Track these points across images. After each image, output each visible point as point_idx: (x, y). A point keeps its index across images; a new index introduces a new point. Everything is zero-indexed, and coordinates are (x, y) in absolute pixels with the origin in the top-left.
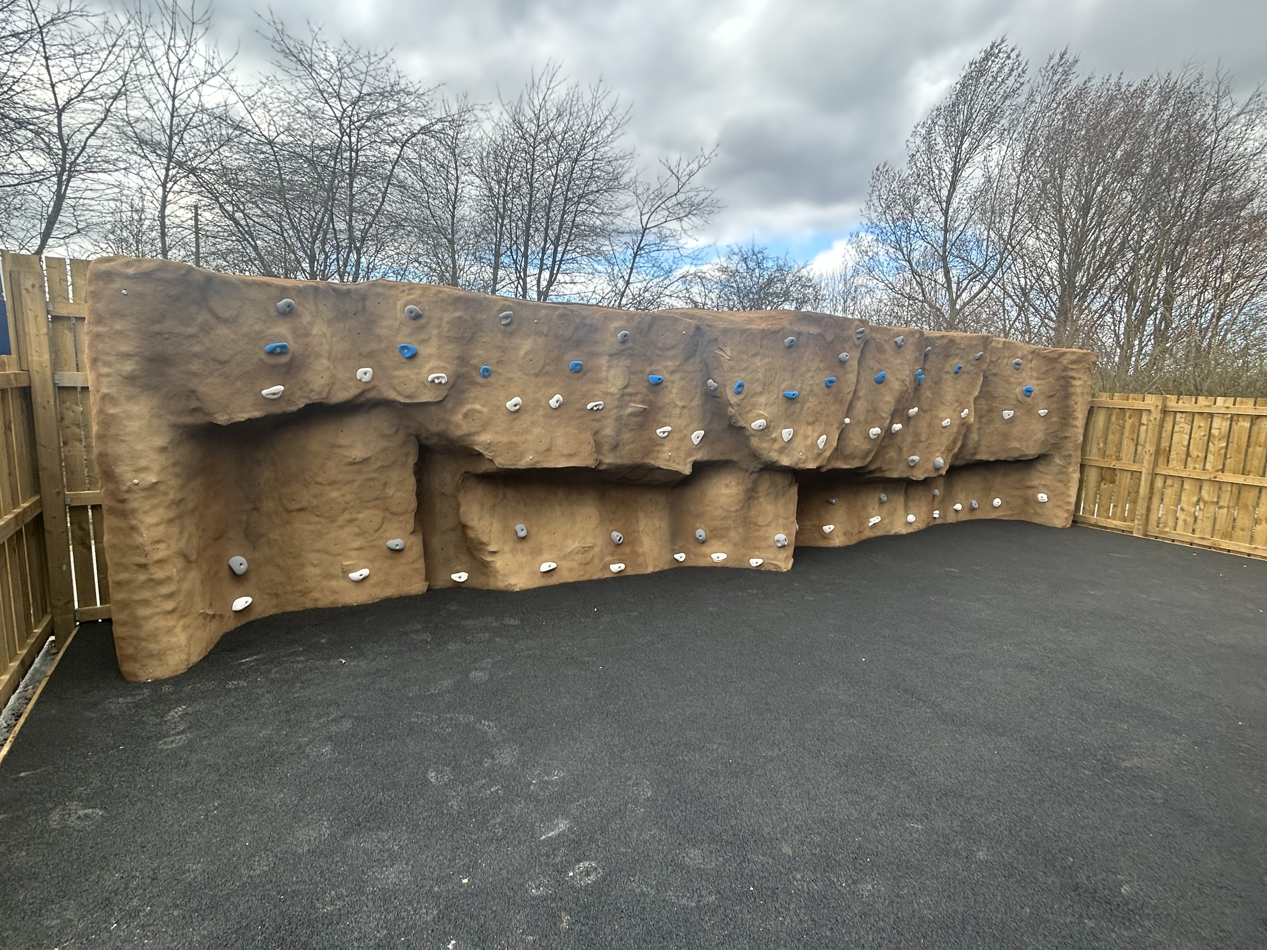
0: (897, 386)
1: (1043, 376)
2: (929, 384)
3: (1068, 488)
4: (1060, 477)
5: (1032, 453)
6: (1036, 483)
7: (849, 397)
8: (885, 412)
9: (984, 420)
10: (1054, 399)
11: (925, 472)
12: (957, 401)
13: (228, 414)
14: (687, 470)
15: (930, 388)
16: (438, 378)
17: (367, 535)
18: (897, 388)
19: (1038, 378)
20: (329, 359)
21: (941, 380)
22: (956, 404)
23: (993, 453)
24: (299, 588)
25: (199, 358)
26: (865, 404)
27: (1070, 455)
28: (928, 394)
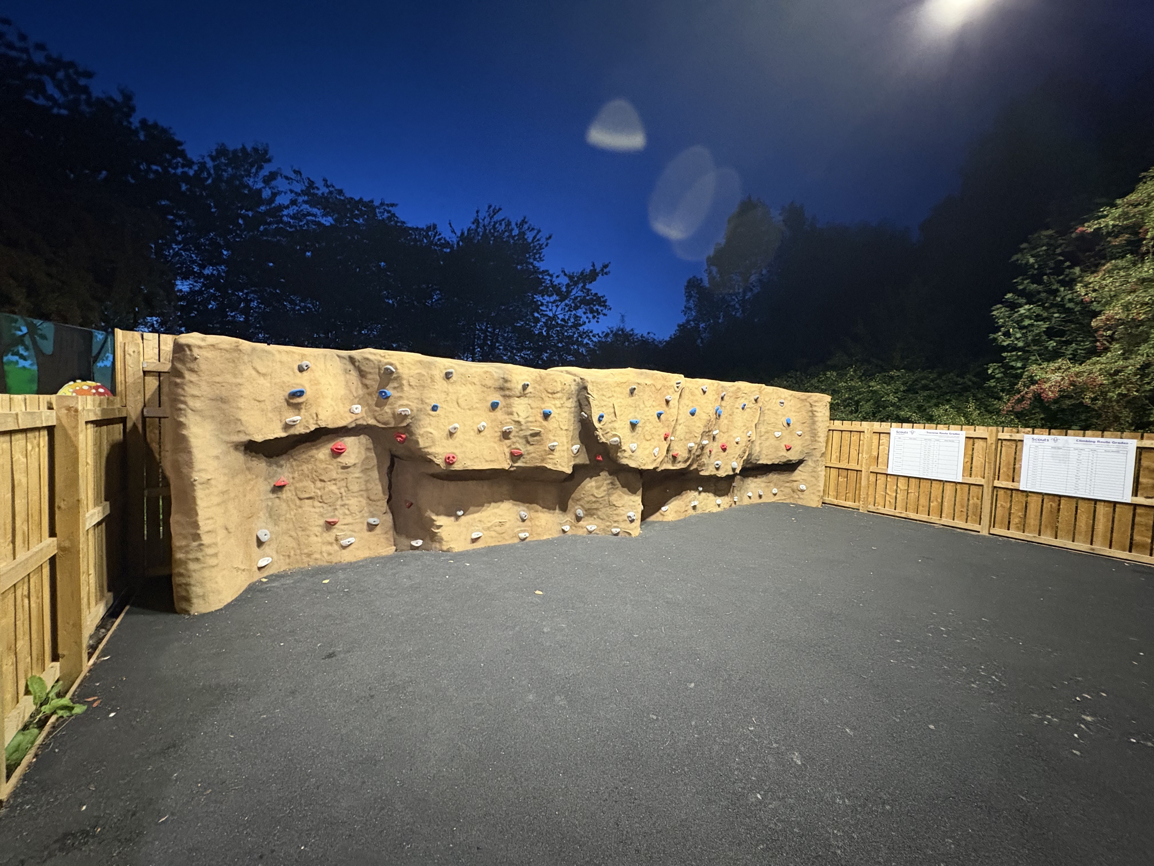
0: (705, 417)
1: (798, 410)
2: (726, 415)
3: (818, 481)
4: (813, 474)
5: (794, 459)
6: (798, 478)
7: (673, 423)
8: (697, 433)
9: (763, 438)
10: (805, 425)
11: (726, 471)
12: (744, 426)
13: (262, 435)
14: (569, 471)
15: (726, 418)
16: (404, 411)
17: (354, 515)
18: (704, 418)
19: (795, 412)
20: (332, 399)
21: (733, 413)
22: (744, 428)
23: (771, 460)
24: (306, 551)
25: (245, 398)
26: (684, 427)
27: (818, 460)
28: (726, 421)
